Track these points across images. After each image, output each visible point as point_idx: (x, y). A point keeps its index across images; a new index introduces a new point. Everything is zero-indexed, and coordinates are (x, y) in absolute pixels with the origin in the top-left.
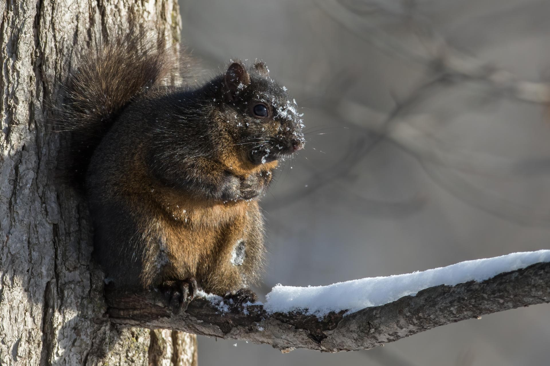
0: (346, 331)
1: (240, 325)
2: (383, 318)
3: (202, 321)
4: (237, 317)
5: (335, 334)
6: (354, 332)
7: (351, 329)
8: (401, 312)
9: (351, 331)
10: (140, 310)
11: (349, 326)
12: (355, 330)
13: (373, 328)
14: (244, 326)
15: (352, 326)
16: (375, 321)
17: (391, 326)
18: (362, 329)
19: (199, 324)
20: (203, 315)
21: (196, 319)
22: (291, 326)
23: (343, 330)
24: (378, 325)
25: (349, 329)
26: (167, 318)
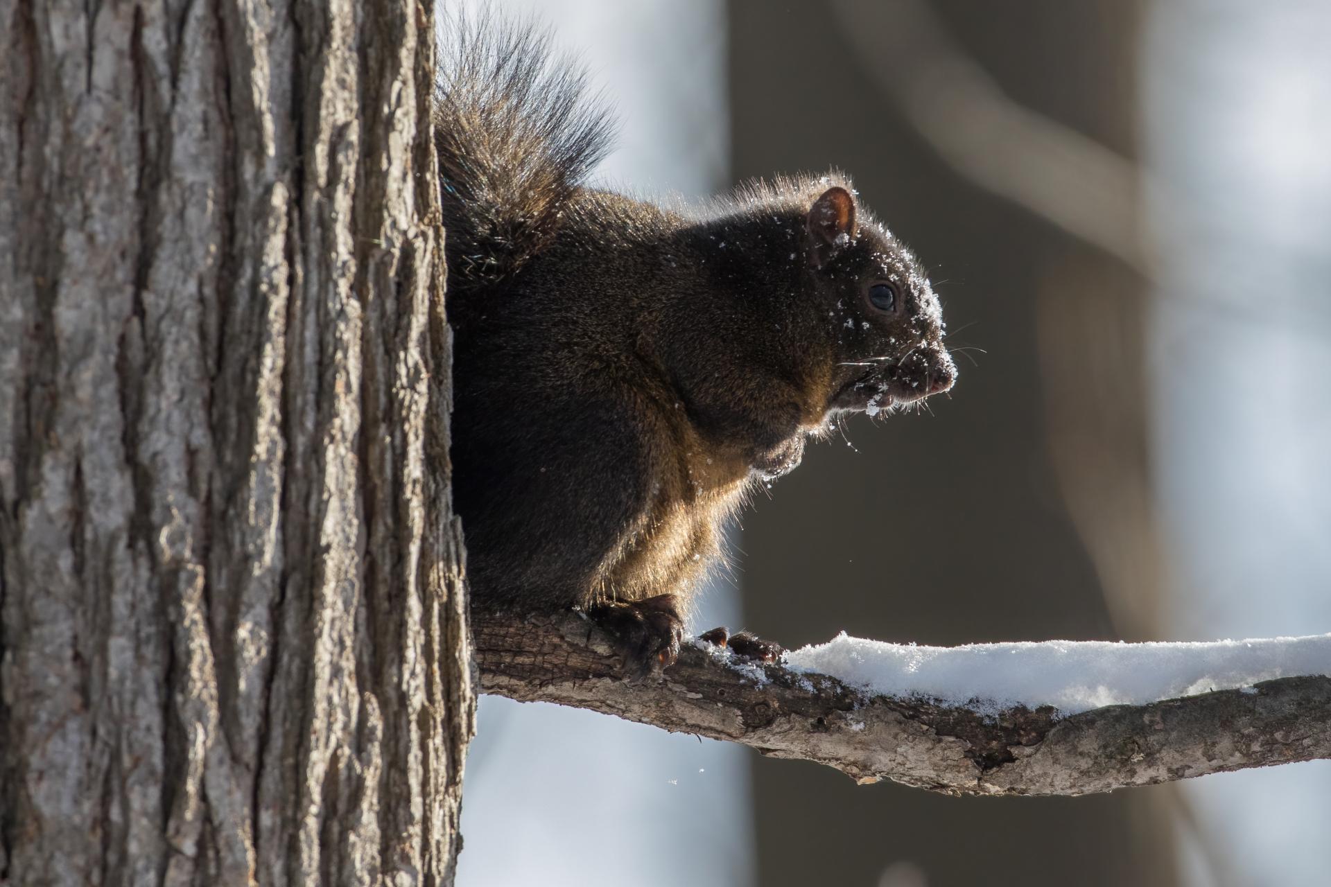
0: (1068, 752)
1: (796, 713)
2: (1174, 734)
3: (700, 696)
4: (788, 694)
5: (1039, 756)
6: (1089, 755)
7: (1080, 749)
8: (1227, 724)
9: (1081, 754)
10: (535, 656)
11: (1078, 742)
12: (1092, 751)
13: (1143, 752)
14: (805, 715)
15: (1084, 742)
16: (1151, 739)
17: (1190, 752)
18: (1112, 752)
19: (691, 702)
20: (703, 683)
21: (684, 689)
22: (925, 727)
23: (1060, 750)
24: (1157, 747)
25: (1075, 747)
26: (610, 681)
